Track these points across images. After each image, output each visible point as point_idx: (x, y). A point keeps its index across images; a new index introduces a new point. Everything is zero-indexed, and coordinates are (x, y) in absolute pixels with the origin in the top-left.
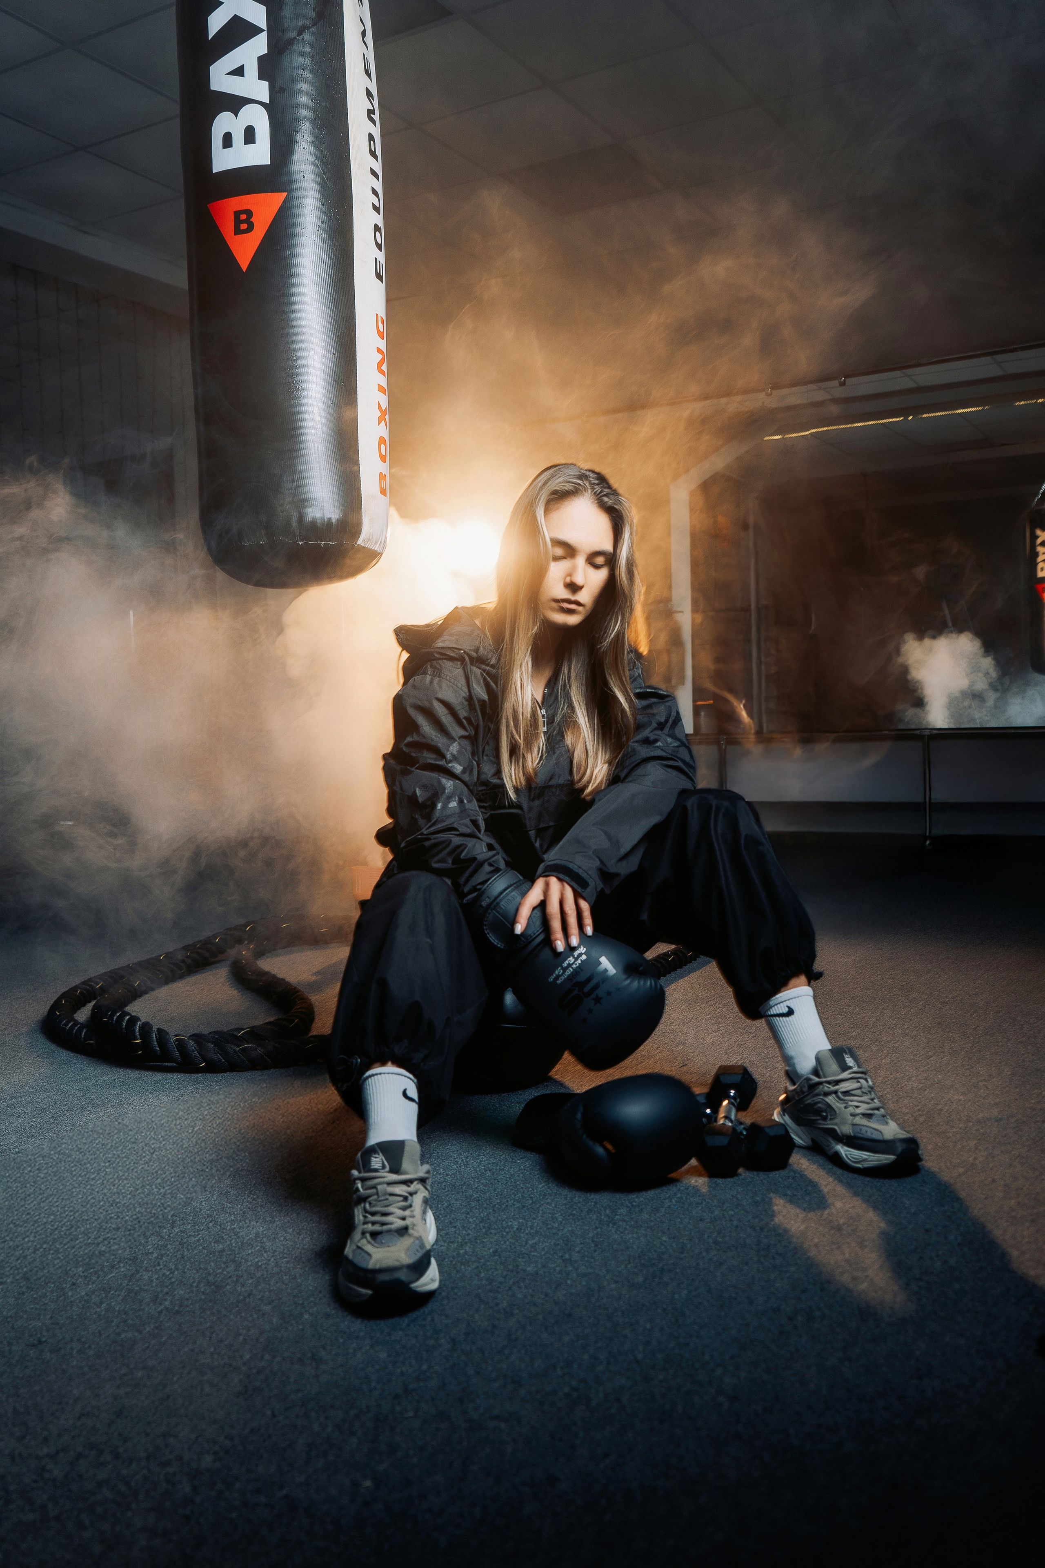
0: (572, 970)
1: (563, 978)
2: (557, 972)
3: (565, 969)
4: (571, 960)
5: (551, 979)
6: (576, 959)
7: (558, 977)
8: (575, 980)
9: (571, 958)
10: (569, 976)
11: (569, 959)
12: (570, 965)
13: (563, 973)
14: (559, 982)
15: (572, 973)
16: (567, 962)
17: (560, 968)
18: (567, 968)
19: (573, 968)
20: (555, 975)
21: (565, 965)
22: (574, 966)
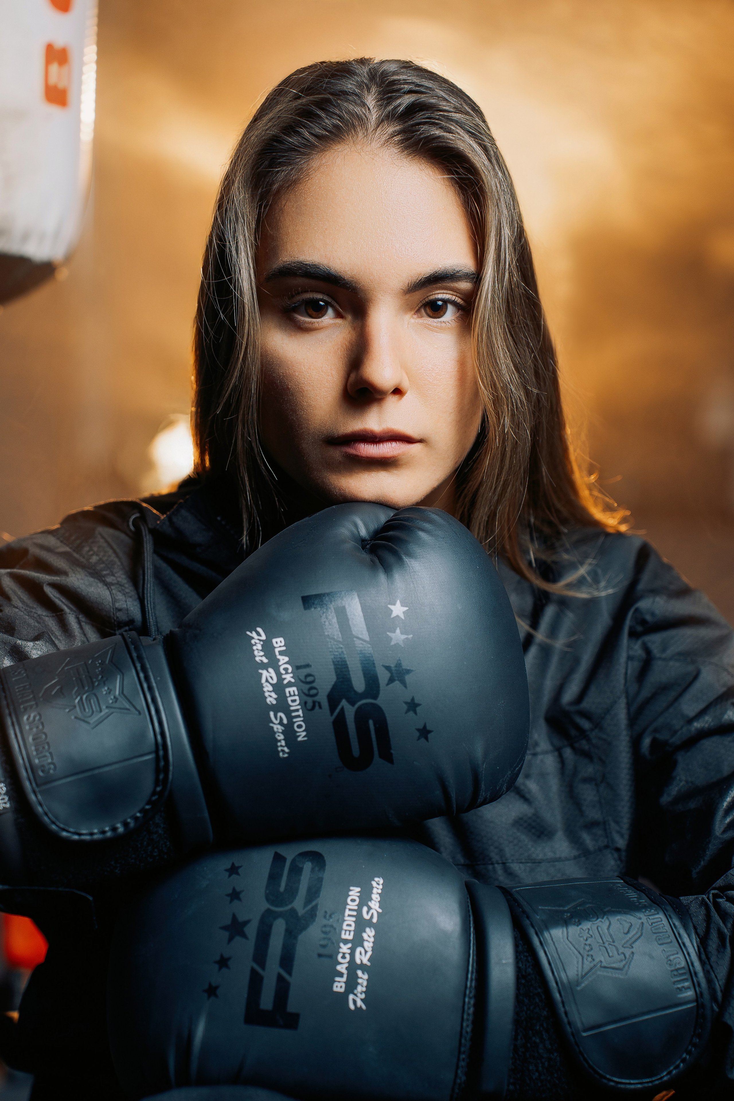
0: (293, 689)
1: (299, 721)
2: (278, 728)
3: (282, 706)
4: (268, 675)
5: (283, 749)
6: (274, 663)
7: (289, 731)
8: (323, 698)
9: (264, 673)
10: (304, 704)
11: (263, 680)
12: (279, 688)
13: (288, 713)
14: (302, 736)
15: (302, 693)
16: (267, 688)
17: (272, 714)
18: (282, 698)
19: (290, 684)
20: (282, 737)
21: (271, 698)
22: (288, 678)
